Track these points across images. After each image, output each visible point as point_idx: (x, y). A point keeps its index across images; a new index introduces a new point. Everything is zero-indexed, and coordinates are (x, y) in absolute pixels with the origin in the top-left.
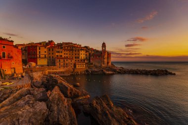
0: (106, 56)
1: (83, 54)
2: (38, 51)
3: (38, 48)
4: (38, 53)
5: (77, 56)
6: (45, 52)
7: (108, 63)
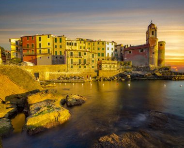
0: (157, 48)
1: (110, 49)
2: (38, 42)
3: (38, 38)
4: (38, 47)
5: (101, 51)
6: (49, 44)
7: (160, 61)
